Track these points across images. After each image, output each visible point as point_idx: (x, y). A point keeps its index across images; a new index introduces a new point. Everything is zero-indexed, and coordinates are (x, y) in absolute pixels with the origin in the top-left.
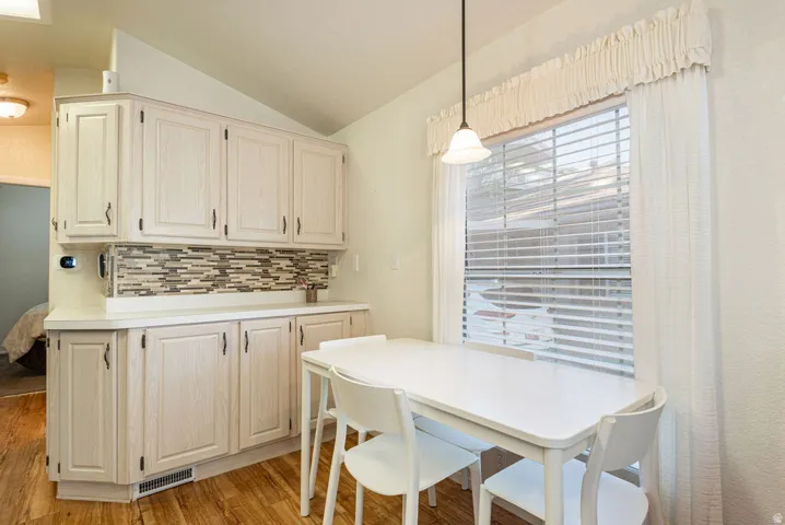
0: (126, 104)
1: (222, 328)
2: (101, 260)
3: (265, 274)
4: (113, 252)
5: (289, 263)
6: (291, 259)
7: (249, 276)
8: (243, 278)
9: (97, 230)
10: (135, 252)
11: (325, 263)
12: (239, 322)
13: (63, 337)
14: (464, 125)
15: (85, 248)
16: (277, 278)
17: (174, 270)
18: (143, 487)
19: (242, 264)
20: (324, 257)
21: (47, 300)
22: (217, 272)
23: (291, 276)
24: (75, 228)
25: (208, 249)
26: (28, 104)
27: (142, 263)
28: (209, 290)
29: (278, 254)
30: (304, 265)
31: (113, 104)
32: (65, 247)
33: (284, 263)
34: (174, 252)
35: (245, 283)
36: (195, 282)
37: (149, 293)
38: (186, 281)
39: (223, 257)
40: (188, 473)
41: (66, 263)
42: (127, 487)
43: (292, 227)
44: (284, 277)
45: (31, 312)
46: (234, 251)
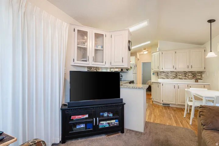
0: (160, 52)
1: (174, 84)
2: (157, 74)
3: (185, 76)
4: (159, 73)
5: (191, 74)
6: (192, 73)
7: (182, 76)
8: (180, 77)
9: (157, 70)
10: (162, 72)
11: (201, 74)
12: (177, 84)
13: (154, 83)
14: (211, 51)
15: (156, 72)
16: (188, 77)
17: (168, 75)
18: (163, 104)
19: (180, 74)
20: (201, 73)
21: (151, 80)
22: (175, 76)
23: (192, 77)
24: (154, 70)
25: (174, 72)
26: (148, 51)
27: (163, 74)
28: (174, 79)
29: (188, 72)
30: (195, 74)
31: (158, 52)
32: (153, 72)
33: (190, 74)
34: (168, 73)
35: (181, 78)
36: (171, 77)
37: (164, 79)
38: (170, 77)
39: (176, 73)
40: (169, 105)
41: (153, 74)
42: (161, 103)
43: (190, 67)
44: (190, 77)
45: (148, 81)
46: (178, 72)
